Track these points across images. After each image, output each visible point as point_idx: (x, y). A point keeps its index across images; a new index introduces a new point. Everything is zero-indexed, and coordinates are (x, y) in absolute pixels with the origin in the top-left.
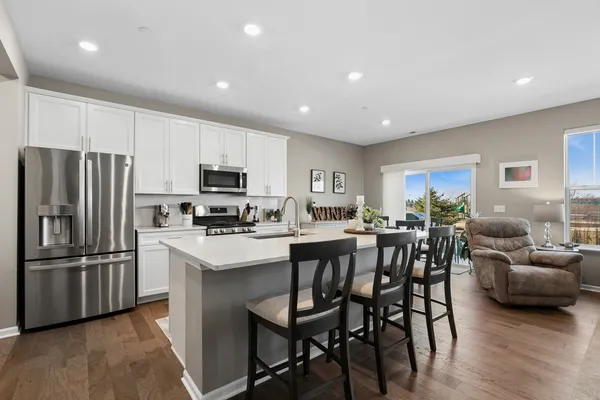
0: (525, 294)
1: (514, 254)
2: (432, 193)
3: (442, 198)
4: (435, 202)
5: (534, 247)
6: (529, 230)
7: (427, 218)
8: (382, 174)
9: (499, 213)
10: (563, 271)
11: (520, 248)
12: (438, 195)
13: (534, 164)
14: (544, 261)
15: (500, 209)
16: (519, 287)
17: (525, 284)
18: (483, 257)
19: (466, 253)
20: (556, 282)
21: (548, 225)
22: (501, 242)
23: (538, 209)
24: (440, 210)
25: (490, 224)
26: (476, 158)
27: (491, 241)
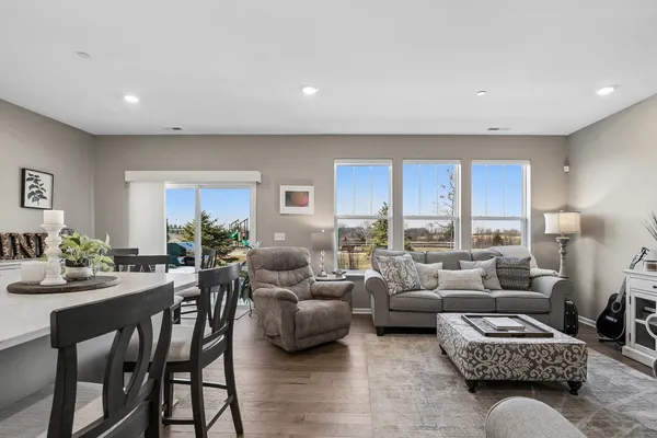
0: (311, 335)
1: (297, 288)
2: (204, 218)
3: (215, 224)
4: (207, 229)
5: (313, 278)
6: (309, 260)
7: (196, 249)
8: (127, 184)
9: (279, 241)
10: (340, 302)
11: (302, 280)
12: (211, 220)
13: (310, 189)
14: (324, 293)
15: (279, 237)
16: (306, 329)
17: (311, 323)
18: (268, 297)
19: (246, 292)
20: (336, 314)
21: (323, 253)
22: (284, 275)
23: (315, 236)
24: (213, 237)
25: (274, 255)
26: (256, 176)
27: (274, 275)
